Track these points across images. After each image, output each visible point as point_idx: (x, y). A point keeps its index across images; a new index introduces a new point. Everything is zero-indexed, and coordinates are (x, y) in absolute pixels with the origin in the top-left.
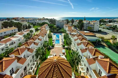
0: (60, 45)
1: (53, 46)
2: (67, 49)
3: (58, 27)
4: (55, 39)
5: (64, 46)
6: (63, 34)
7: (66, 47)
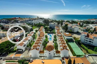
0: (52, 41)
1: (48, 42)
2: (55, 43)
3: (50, 28)
4: (49, 38)
5: (54, 42)
6: (54, 35)
7: (55, 42)
